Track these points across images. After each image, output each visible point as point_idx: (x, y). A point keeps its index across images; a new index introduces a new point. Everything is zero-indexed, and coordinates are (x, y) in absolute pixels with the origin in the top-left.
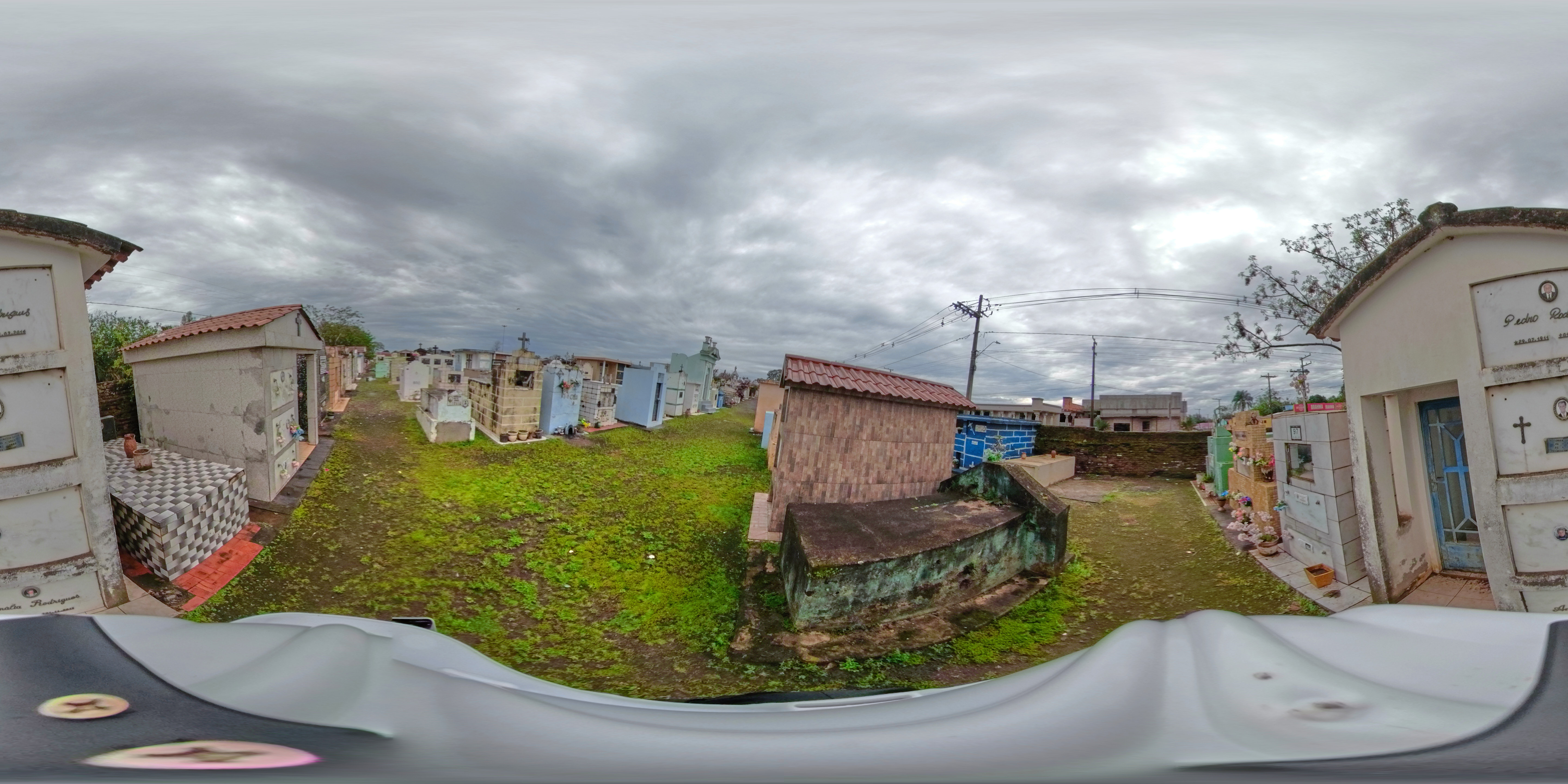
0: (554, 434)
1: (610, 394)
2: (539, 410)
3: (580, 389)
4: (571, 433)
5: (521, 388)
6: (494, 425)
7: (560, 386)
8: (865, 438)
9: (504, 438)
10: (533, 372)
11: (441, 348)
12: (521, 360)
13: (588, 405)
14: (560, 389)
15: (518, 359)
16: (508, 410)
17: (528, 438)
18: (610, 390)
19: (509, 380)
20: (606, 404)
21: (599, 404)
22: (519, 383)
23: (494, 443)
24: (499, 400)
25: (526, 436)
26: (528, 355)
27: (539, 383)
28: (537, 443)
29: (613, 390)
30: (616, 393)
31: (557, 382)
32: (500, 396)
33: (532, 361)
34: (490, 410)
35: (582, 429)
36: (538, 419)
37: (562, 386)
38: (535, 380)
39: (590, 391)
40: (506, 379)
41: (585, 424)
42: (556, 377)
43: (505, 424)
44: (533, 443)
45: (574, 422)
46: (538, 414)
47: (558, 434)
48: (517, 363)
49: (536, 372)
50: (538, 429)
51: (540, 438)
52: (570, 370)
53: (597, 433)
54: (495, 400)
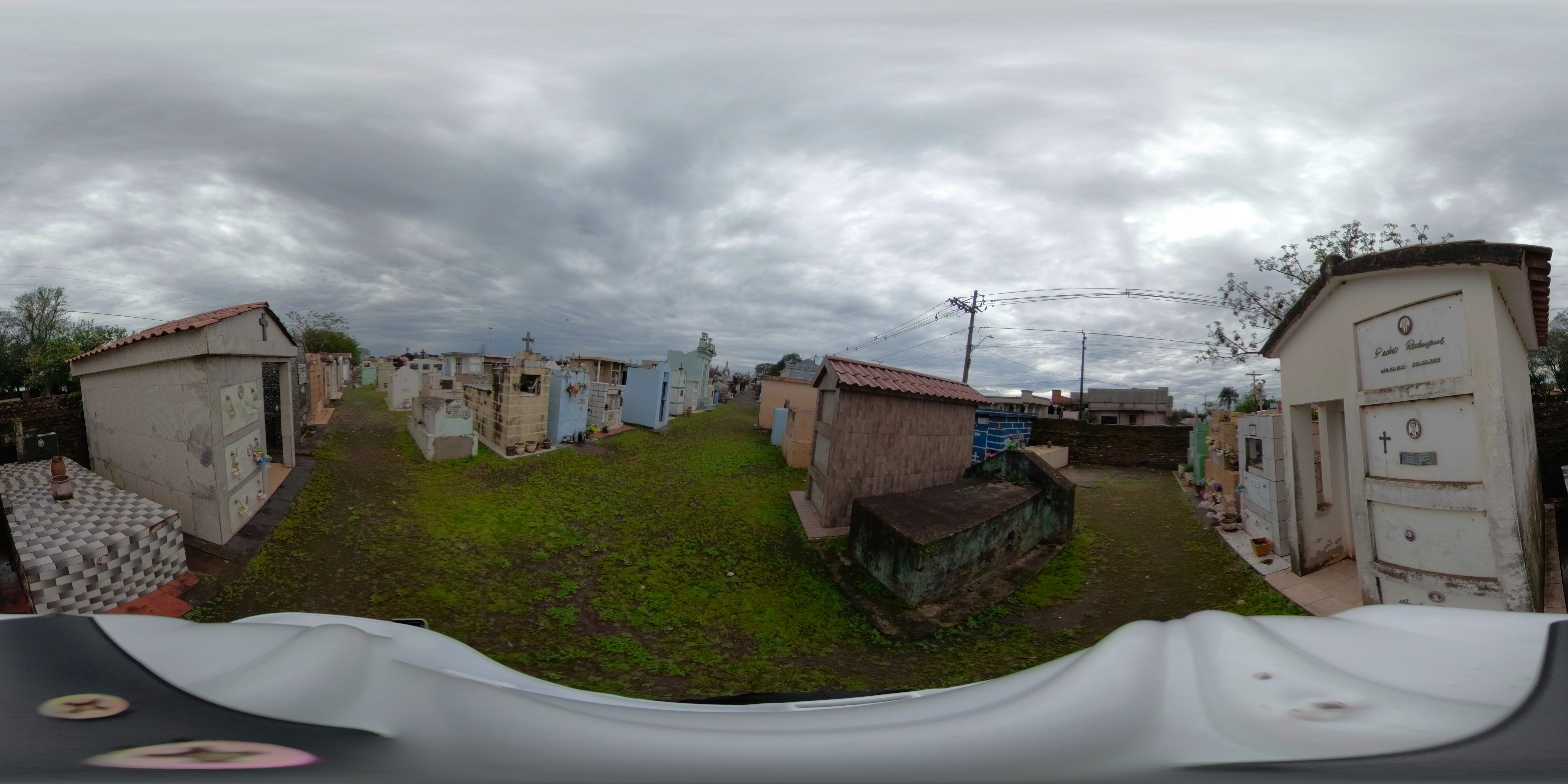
0: (563, 442)
1: (616, 395)
2: (546, 417)
3: (587, 392)
4: (580, 440)
5: (527, 394)
6: (497, 436)
7: (568, 390)
8: (904, 433)
9: (511, 451)
10: (538, 376)
11: (429, 352)
12: (526, 363)
13: (594, 409)
14: (567, 394)
15: (523, 361)
16: (514, 419)
17: (536, 449)
18: (616, 392)
19: (515, 386)
20: (613, 407)
21: (606, 408)
22: (525, 389)
23: (500, 457)
24: (502, 409)
25: (535, 447)
26: (533, 357)
27: (546, 388)
28: (548, 454)
29: (620, 392)
30: (622, 394)
31: (564, 386)
32: (503, 405)
33: (538, 363)
34: (491, 420)
35: (591, 434)
36: (546, 428)
37: (570, 390)
38: (542, 385)
39: (596, 393)
40: (511, 385)
41: (594, 429)
42: (563, 381)
43: (511, 434)
44: (542, 454)
45: (583, 428)
46: (545, 422)
47: (568, 442)
48: (523, 366)
49: (543, 376)
50: (546, 438)
51: (549, 448)
52: (577, 373)
53: (606, 438)
54: (498, 408)
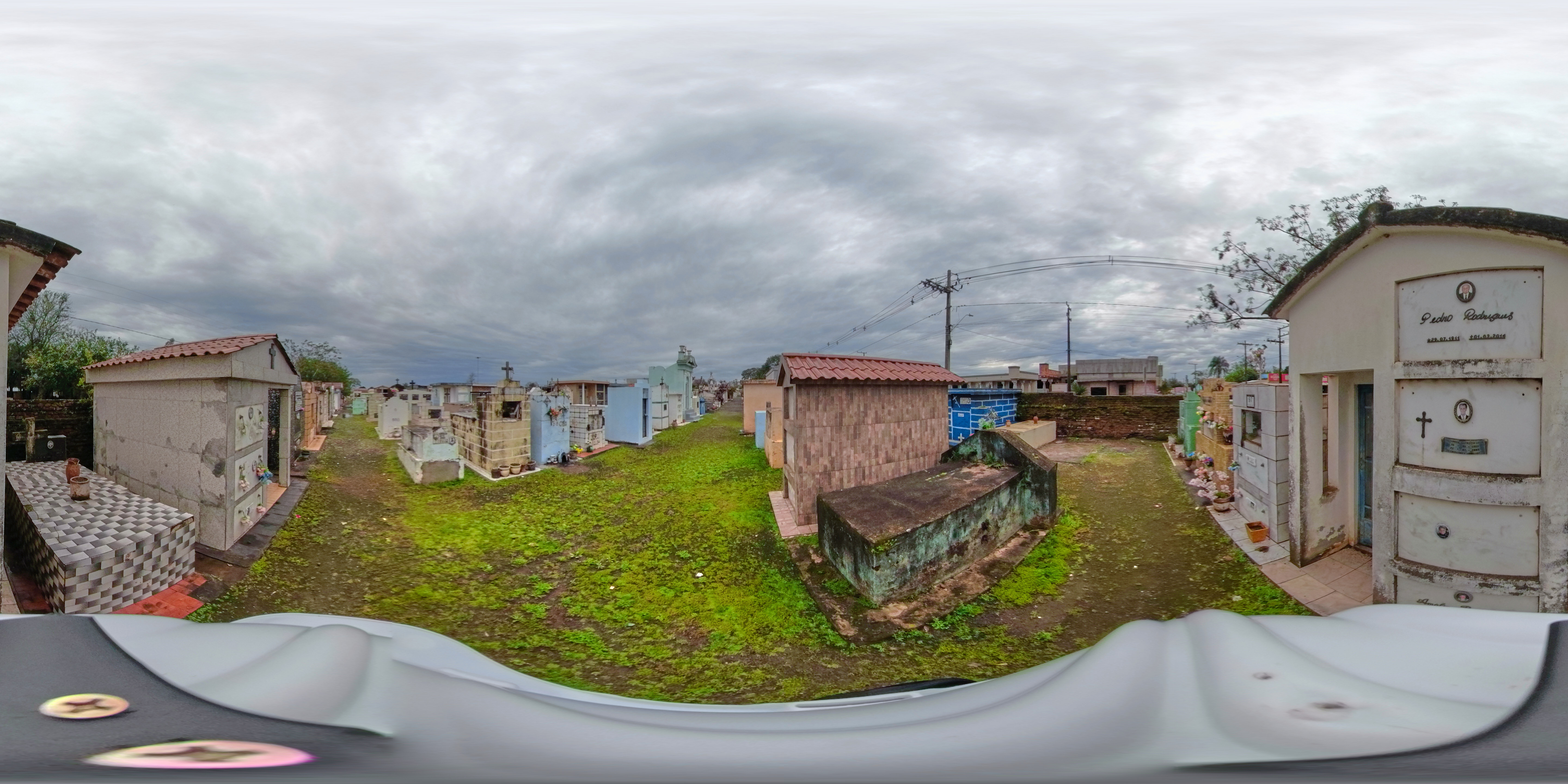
0: (547, 464)
1: (597, 416)
2: (529, 441)
3: (568, 414)
4: (565, 460)
5: (509, 420)
6: (483, 460)
7: (548, 414)
8: (870, 422)
9: (496, 473)
10: (519, 402)
11: (417, 383)
12: (507, 391)
13: (577, 430)
14: (548, 418)
15: (503, 389)
16: (498, 443)
17: (521, 471)
18: (597, 412)
19: (497, 412)
20: (595, 427)
21: (589, 428)
22: (506, 415)
23: (486, 480)
24: (487, 434)
25: (519, 469)
26: (513, 385)
27: (527, 413)
28: (532, 475)
29: (601, 412)
30: (603, 414)
31: (544, 410)
32: (487, 431)
33: (518, 391)
34: (477, 445)
35: (575, 455)
36: (529, 451)
37: (551, 414)
38: (523, 410)
39: (577, 415)
40: (493, 412)
41: (578, 449)
42: (544, 405)
43: (494, 458)
44: (527, 475)
45: (566, 449)
46: (529, 446)
47: (552, 463)
48: (503, 394)
49: (523, 402)
50: (530, 461)
51: (534, 469)
52: (556, 397)
53: (590, 457)
54: (483, 435)
